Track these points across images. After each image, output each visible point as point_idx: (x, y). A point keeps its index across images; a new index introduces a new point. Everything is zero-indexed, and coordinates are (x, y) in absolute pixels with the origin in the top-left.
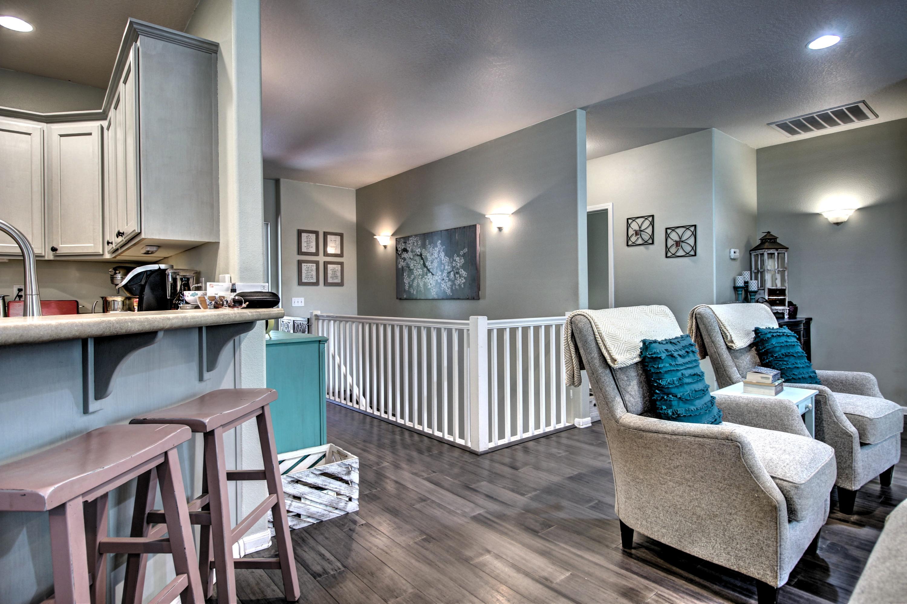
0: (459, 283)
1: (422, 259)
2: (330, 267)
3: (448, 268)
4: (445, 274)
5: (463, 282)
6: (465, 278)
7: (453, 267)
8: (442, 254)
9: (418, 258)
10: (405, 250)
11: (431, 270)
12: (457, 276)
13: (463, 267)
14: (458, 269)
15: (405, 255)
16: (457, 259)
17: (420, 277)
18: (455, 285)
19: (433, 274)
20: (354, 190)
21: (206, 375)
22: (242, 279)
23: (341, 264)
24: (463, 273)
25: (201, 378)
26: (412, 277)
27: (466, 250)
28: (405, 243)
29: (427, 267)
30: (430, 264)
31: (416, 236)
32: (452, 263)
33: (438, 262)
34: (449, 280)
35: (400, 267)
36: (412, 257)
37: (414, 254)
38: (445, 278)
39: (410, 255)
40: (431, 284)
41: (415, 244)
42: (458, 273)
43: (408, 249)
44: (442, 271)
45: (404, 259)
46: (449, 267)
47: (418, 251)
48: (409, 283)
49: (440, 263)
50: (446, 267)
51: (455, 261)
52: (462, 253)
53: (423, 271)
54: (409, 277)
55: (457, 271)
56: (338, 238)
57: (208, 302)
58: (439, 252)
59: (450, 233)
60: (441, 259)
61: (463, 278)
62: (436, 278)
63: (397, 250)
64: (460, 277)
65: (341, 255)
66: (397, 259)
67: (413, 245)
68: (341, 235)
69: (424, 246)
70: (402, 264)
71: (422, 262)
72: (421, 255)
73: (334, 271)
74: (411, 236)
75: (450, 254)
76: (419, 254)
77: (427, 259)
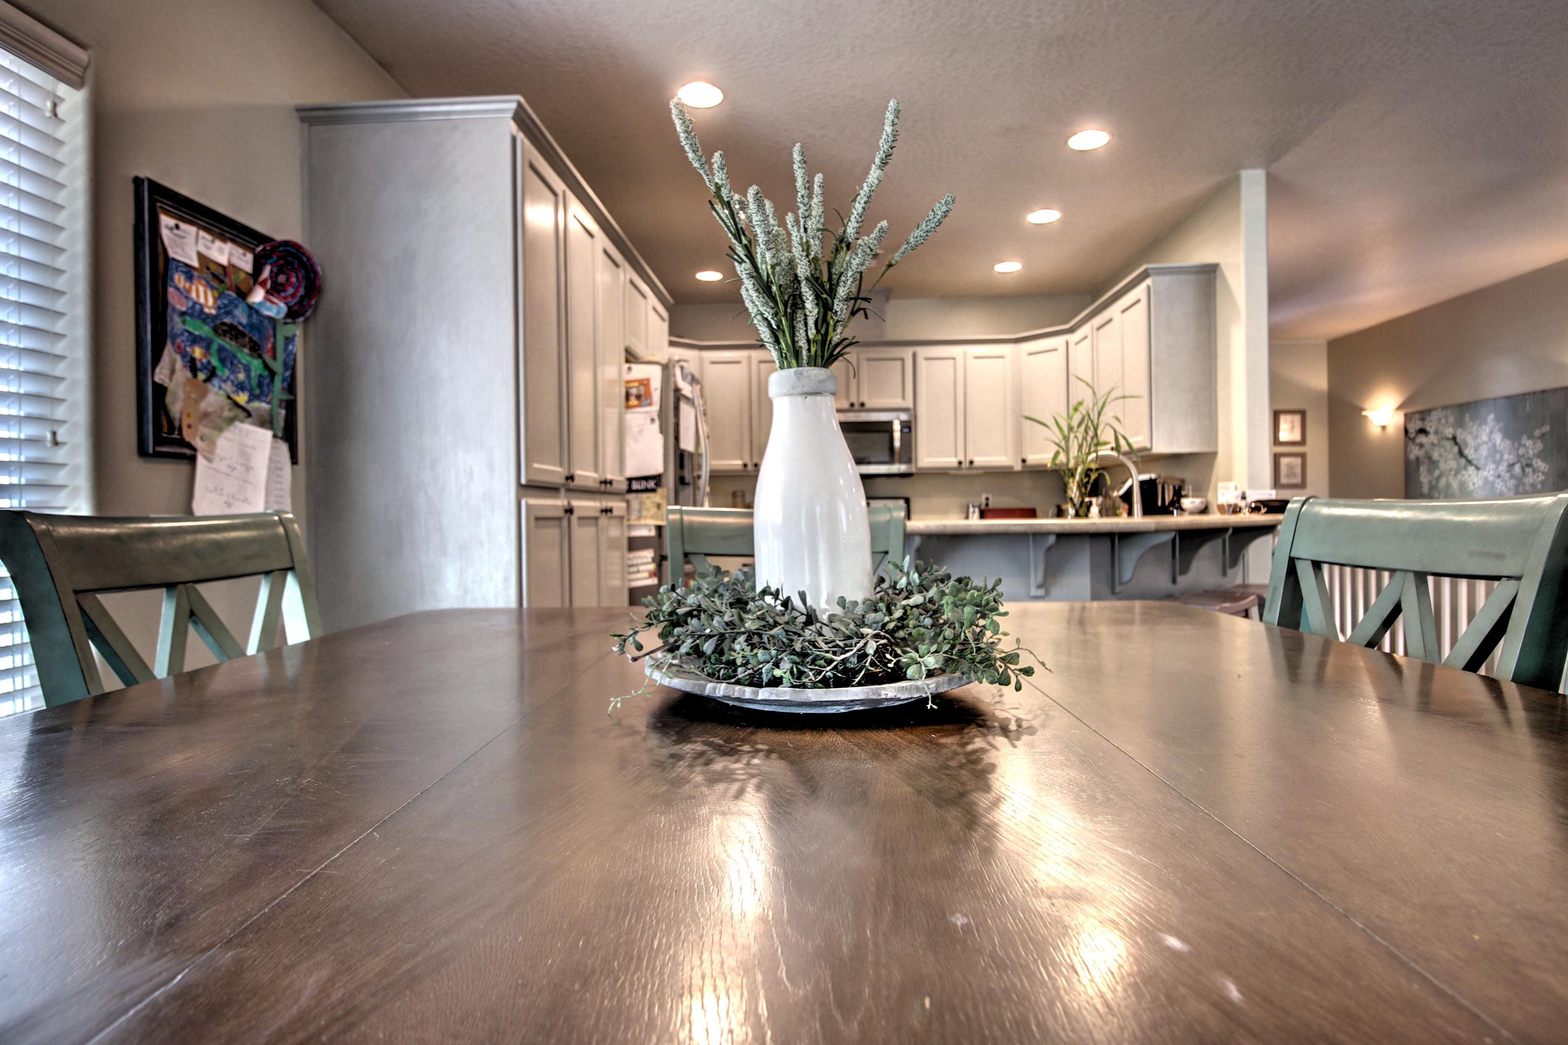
0: (1531, 481)
1: (1456, 444)
2: (1284, 461)
3: (1508, 457)
4: (1503, 468)
5: (1540, 479)
6: (1544, 473)
7: (1519, 457)
8: (1498, 438)
9: (1448, 444)
10: (1422, 431)
11: (1475, 462)
12: (1528, 470)
13: (1539, 455)
14: (1529, 458)
15: (1422, 439)
16: (1529, 443)
17: (1453, 473)
18: (1524, 484)
19: (1478, 468)
20: (1323, 342)
21: (1229, 572)
22: (1251, 486)
23: (1303, 456)
24: (1541, 465)
25: (1224, 574)
26: (1437, 473)
27: (1547, 428)
28: (1423, 419)
29: (1466, 458)
30: (1472, 451)
31: (1444, 408)
32: (1518, 449)
33: (1489, 449)
34: (1512, 477)
35: (1412, 457)
36: (1436, 441)
37: (1440, 436)
38: (1503, 474)
39: (1432, 438)
40: (1474, 484)
41: (1443, 421)
42: (1528, 465)
43: (1428, 429)
44: (1498, 463)
45: (1421, 446)
46: (1512, 457)
47: (1449, 432)
48: (1430, 483)
49: (1494, 450)
50: (1506, 457)
51: (1524, 446)
52: (1537, 433)
53: (1458, 464)
54: (1430, 472)
55: (1529, 462)
56: (1297, 419)
57: (1226, 508)
58: (1491, 432)
59: (1514, 402)
60: (1494, 445)
61: (1540, 474)
62: (1485, 473)
63: (1406, 431)
64: (1534, 471)
65: (1303, 442)
66: (1406, 446)
67: (1437, 423)
68: (1303, 414)
69: (1460, 423)
70: (1415, 452)
71: (1456, 449)
72: (1454, 439)
73: (1291, 467)
74: (1435, 409)
75: (1513, 434)
76: (1450, 436)
77: (1466, 445)
